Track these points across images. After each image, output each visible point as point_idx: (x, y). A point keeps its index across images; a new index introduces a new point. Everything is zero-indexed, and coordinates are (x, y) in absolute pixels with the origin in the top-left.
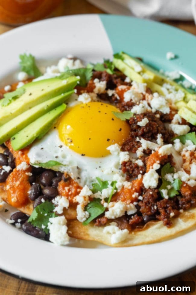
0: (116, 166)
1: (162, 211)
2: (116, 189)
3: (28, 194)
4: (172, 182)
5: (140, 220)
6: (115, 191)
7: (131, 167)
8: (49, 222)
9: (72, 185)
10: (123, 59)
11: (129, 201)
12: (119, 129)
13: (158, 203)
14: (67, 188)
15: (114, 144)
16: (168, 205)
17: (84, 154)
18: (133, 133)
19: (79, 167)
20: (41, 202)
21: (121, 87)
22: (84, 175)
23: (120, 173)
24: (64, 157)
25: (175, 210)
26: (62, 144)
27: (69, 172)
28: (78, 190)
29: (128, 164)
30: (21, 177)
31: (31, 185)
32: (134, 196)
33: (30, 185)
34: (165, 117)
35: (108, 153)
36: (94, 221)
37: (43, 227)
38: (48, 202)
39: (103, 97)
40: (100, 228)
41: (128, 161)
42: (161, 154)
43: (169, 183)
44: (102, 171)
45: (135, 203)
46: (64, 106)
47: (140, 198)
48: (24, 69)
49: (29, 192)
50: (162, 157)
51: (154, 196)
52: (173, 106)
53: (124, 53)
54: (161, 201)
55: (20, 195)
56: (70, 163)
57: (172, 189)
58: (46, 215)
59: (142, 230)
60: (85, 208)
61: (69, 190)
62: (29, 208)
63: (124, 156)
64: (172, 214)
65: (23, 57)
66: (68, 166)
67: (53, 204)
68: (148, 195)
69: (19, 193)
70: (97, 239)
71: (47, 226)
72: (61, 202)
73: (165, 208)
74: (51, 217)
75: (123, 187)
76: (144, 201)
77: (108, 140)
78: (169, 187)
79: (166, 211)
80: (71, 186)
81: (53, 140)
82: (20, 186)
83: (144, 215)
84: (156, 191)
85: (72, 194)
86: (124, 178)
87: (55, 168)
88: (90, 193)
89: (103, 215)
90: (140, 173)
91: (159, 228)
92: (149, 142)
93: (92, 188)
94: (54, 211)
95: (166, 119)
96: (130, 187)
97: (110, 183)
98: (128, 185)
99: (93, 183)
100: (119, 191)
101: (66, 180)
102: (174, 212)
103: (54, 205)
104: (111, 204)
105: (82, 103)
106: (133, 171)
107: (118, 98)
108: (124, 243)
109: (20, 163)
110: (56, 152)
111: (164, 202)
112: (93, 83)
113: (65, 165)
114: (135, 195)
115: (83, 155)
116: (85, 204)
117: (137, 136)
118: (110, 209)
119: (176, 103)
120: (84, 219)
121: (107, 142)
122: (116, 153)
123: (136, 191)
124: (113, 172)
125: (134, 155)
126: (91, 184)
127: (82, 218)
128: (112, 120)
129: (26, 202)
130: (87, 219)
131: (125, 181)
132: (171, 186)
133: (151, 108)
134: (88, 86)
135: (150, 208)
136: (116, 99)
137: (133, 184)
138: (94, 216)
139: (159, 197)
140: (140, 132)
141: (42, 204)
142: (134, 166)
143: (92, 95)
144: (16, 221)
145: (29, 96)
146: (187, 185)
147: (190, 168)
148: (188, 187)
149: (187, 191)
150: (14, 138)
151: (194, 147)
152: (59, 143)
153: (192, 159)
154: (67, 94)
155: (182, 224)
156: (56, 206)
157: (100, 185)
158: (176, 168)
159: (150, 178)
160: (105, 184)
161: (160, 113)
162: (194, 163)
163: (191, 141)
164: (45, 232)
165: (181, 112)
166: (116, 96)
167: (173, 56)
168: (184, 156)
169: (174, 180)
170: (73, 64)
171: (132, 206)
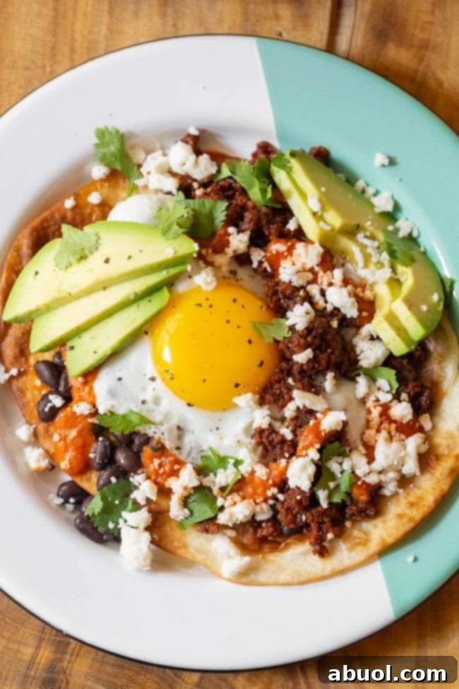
0: (247, 429)
1: (314, 526)
3: (90, 458)
4: (339, 475)
5: (275, 534)
6: (239, 477)
7: (271, 442)
8: (121, 517)
9: (166, 457)
10: (289, 171)
11: (260, 500)
12: (258, 363)
13: (309, 512)
14: (156, 462)
15: (246, 392)
16: (326, 520)
17: (192, 403)
18: (284, 365)
19: (181, 426)
20: (110, 482)
21: (277, 247)
22: (188, 440)
23: (250, 446)
24: (157, 401)
25: (336, 529)
26: (156, 375)
27: (163, 437)
28: (176, 467)
29: (266, 433)
30: (79, 424)
31: (97, 440)
32: (269, 493)
33: (94, 438)
35: (235, 406)
36: (201, 523)
37: (111, 525)
38: (122, 481)
41: (267, 429)
42: (325, 431)
43: (333, 477)
44: (221, 438)
45: (271, 502)
46: (165, 295)
47: (281, 497)
49: (92, 455)
50: (326, 435)
51: (304, 503)
53: (293, 154)
54: (313, 511)
55: (75, 457)
56: (167, 416)
57: (338, 487)
58: (117, 502)
59: (276, 552)
60: (185, 502)
61: (160, 466)
62: (89, 480)
63: (261, 418)
64: (330, 536)
65: (102, 134)
66: (161, 424)
67: (129, 482)
68: (294, 501)
69: (74, 454)
70: (199, 558)
71: (117, 524)
72: (144, 489)
73: (320, 524)
74: (126, 510)
75: (253, 472)
76: (286, 504)
77: (237, 385)
78: (332, 485)
79: (320, 529)
80: (163, 459)
81: (140, 360)
82: (77, 440)
83: (283, 525)
84: (308, 494)
85: (164, 473)
86: (256, 458)
87: (141, 429)
88: (195, 482)
89: (215, 517)
90: (284, 457)
91: (305, 554)
92: (309, 395)
93: (200, 462)
94: (132, 496)
96: (265, 478)
97: (232, 461)
98: (261, 472)
99: (204, 454)
101: (155, 450)
102: (334, 533)
103: (132, 486)
104: (230, 498)
106: (274, 447)
107: (269, 269)
108: (244, 576)
109: (81, 399)
110: (144, 389)
111: (319, 512)
112: (227, 235)
113: (156, 424)
114: (272, 491)
115: (189, 405)
116: (186, 496)
117: (289, 373)
118: (227, 510)
120: (182, 517)
121: (235, 389)
123: (274, 485)
124: (239, 442)
126: (199, 457)
127: (178, 516)
128: (248, 344)
130: (186, 518)
131: (258, 462)
132: (336, 482)
133: (326, 302)
134: (217, 238)
135: (295, 517)
136: (265, 271)
137: (271, 471)
138: (197, 518)
139: (313, 500)
141: (111, 485)
142: (277, 439)
143: (222, 260)
144: (66, 501)
145: (105, 265)
146: (364, 482)
147: (376, 441)
148: (364, 486)
149: (362, 495)
150: (72, 348)
151: (389, 397)
152: (151, 370)
153: (381, 423)
154: (173, 271)
155: (344, 554)
156: (136, 488)
157: (215, 460)
158: (349, 446)
159: (299, 473)
160: (223, 461)
161: (340, 316)
162: (384, 434)
163: (387, 380)
164: (113, 534)
165: (378, 325)
166: (266, 265)
167: (386, 162)
168: (369, 412)
169: (342, 472)
170: (196, 162)
171: (264, 506)
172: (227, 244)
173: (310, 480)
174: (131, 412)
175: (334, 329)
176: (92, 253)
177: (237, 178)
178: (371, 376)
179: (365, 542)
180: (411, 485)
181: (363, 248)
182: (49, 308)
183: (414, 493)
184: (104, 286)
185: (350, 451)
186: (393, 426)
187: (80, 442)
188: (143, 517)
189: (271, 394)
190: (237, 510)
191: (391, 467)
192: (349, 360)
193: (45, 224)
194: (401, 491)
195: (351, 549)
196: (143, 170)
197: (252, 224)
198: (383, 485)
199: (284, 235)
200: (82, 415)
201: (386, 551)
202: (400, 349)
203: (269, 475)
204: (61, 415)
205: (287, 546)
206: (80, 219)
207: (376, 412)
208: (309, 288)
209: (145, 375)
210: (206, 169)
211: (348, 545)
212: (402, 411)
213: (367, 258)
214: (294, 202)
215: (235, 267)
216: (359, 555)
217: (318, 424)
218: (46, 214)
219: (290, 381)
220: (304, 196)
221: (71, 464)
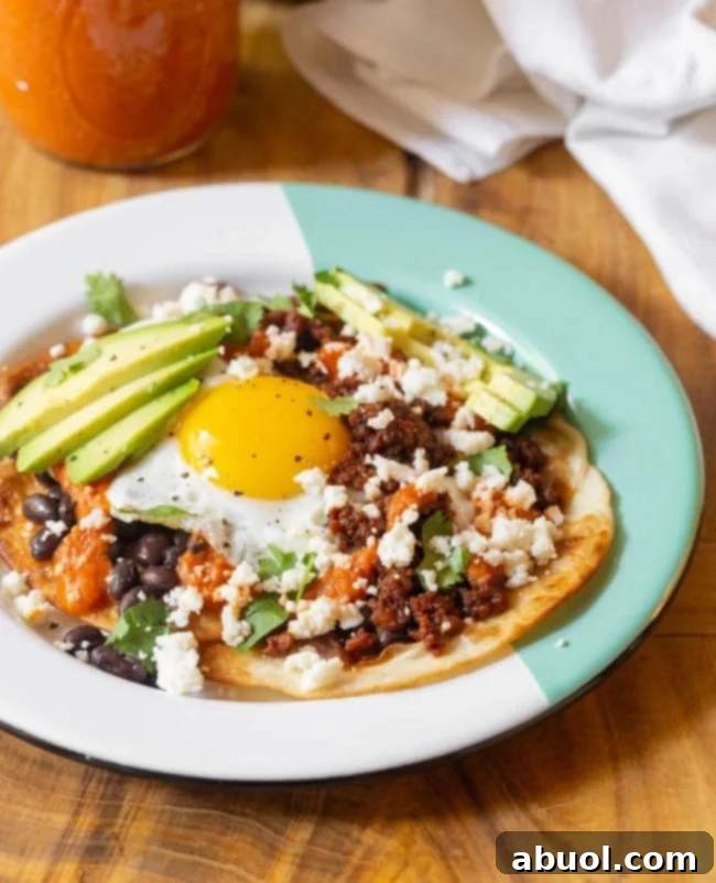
0: (317, 519)
1: (422, 619)
2: (314, 570)
3: (107, 582)
4: (447, 554)
5: (370, 641)
6: (312, 575)
7: (352, 521)
8: (155, 644)
9: (212, 560)
10: (337, 285)
11: (345, 598)
12: (324, 435)
13: (413, 601)
14: (198, 569)
15: (311, 467)
16: (436, 605)
17: (240, 489)
18: (357, 446)
19: (229, 520)
20: (136, 601)
21: (330, 347)
22: (239, 539)
23: (324, 535)
24: (193, 498)
25: (454, 618)
26: (189, 470)
27: (204, 530)
28: (226, 573)
29: (343, 513)
30: (89, 545)
31: (114, 562)
32: (356, 585)
33: (109, 564)
34: (436, 414)
35: (299, 489)
36: (262, 644)
37: (142, 656)
38: (153, 600)
39: (287, 368)
40: (277, 661)
41: (345, 508)
42: (421, 490)
43: (441, 557)
44: (284, 530)
45: (360, 603)
46: (194, 384)
47: (372, 590)
48: (98, 309)
49: (109, 579)
50: (424, 496)
51: (404, 583)
52: (457, 389)
53: (339, 270)
54: (421, 596)
55: (87, 585)
56: (208, 511)
57: (447, 569)
58: (148, 629)
59: (374, 664)
60: (242, 614)
61: (204, 573)
62: (107, 617)
63: (335, 496)
64: (446, 626)
66: (202, 516)
67: (164, 605)
68: (390, 585)
69: (84, 581)
71: (151, 654)
72: (184, 600)
73: (429, 612)
74: (162, 634)
75: (331, 567)
76: (380, 597)
77: (298, 459)
78: (440, 565)
79: (431, 620)
80: (208, 564)
81: (166, 464)
82: (87, 566)
83: (379, 630)
84: (409, 573)
85: (209, 583)
86: (335, 547)
87: (171, 522)
88: (254, 578)
89: (282, 629)
90: (371, 533)
93: (259, 568)
94: (169, 620)
95: (438, 419)
96: (348, 566)
97: (300, 557)
98: (342, 561)
99: (262, 557)
100: (322, 575)
101: (196, 549)
102: (450, 620)
103: (167, 609)
104: (302, 603)
105: (236, 378)
106: (355, 528)
107: (324, 370)
109: (89, 511)
110: (174, 487)
111: (426, 598)
112: (264, 337)
113: (195, 516)
114: (360, 583)
115: (238, 494)
116: (242, 605)
117: (365, 451)
118: (301, 616)
119: (463, 384)
120: (240, 639)
121: (295, 463)
122: (316, 490)
123: (362, 574)
124: (308, 531)
125: (358, 495)
126: (255, 560)
127: (234, 638)
128: (306, 416)
129: (101, 602)
130: (246, 639)
131: (336, 552)
132: (445, 563)
133: (403, 392)
134: (253, 342)
135: (394, 614)
136: (319, 374)
137: (355, 559)
138: (261, 633)
139: (417, 587)
140: (374, 443)
141: (140, 605)
142: (356, 517)
143: (262, 362)
144: (77, 646)
145: (111, 363)
146: (482, 561)
147: (491, 526)
148: (483, 566)
149: (480, 576)
150: (74, 459)
152: (182, 468)
153: (496, 507)
154: (201, 356)
155: (468, 647)
156: (175, 608)
157: (278, 562)
158: (455, 521)
159: (395, 548)
160: (288, 560)
161: (424, 405)
162: (501, 517)
163: (496, 470)
164: (145, 667)
166: (320, 366)
167: (460, 281)
168: (477, 501)
169: (452, 550)
171: (353, 608)
172: (268, 345)
173: (409, 551)
174: (161, 507)
175: (417, 415)
176: (92, 360)
178: (475, 462)
179: (494, 632)
180: (547, 572)
183: (550, 578)
185: (459, 529)
186: (512, 511)
187: (91, 568)
188: (186, 639)
189: (347, 472)
190: (314, 616)
191: (516, 544)
192: (443, 448)
194: (534, 579)
195: (476, 642)
197: (296, 324)
198: (509, 572)
199: (339, 339)
200: (92, 530)
203: (353, 563)
205: (389, 655)
207: (486, 498)
209: (173, 475)
211: (472, 637)
212: (523, 493)
214: (348, 314)
216: (488, 644)
217: (411, 486)
219: (367, 459)
220: (361, 306)
221: (81, 591)
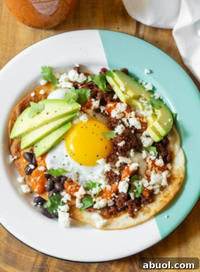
0: (103, 172)
1: (129, 207)
3: (45, 187)
4: (138, 187)
5: (115, 210)
6: (101, 190)
7: (111, 176)
8: (58, 208)
9: (73, 184)
10: (113, 77)
11: (109, 198)
12: (105, 147)
13: (127, 202)
14: (70, 187)
15: (101, 158)
16: (134, 204)
17: (82, 163)
19: (78, 172)
20: (53, 195)
21: (110, 105)
22: (81, 178)
23: (104, 178)
24: (69, 164)
26: (68, 154)
27: (72, 177)
28: (77, 188)
29: (109, 173)
30: (40, 175)
32: (112, 195)
33: (46, 179)
35: (98, 164)
36: (87, 208)
37: (54, 211)
38: (58, 195)
41: (110, 172)
42: (131, 170)
43: (135, 188)
44: (93, 176)
45: (113, 199)
46: (70, 124)
47: (117, 197)
48: (44, 78)
50: (132, 172)
51: (125, 198)
53: (114, 71)
54: (129, 201)
55: (40, 187)
56: (73, 169)
57: (137, 192)
58: (56, 203)
59: (116, 217)
60: (81, 201)
61: (71, 188)
62: (45, 195)
63: (107, 167)
64: (136, 210)
65: (43, 68)
66: (71, 172)
67: (60, 195)
68: (121, 197)
69: (39, 186)
70: (88, 221)
71: (57, 211)
72: (66, 196)
73: (132, 206)
74: (60, 205)
75: (106, 188)
76: (119, 199)
77: (98, 156)
78: (135, 191)
79: (132, 208)
80: (72, 185)
81: (62, 149)
83: (118, 207)
84: (127, 194)
85: (73, 191)
86: (107, 182)
87: (63, 174)
89: (92, 206)
90: (117, 181)
91: (127, 217)
92: (125, 158)
93: (86, 186)
94: (62, 200)
96: (110, 190)
97: (98, 184)
98: (109, 188)
99: (87, 182)
100: (103, 190)
101: (69, 182)
102: (137, 208)
104: (98, 198)
105: (82, 122)
106: (113, 178)
107: (107, 114)
108: (105, 227)
110: (64, 160)
111: (131, 201)
113: (69, 172)
114: (114, 194)
115: (81, 164)
116: (81, 198)
117: (117, 150)
118: (97, 204)
120: (80, 207)
121: (97, 157)
122: (102, 165)
123: (114, 192)
124: (100, 177)
126: (85, 184)
128: (101, 141)
129: (44, 191)
130: (82, 207)
131: (107, 184)
132: (137, 190)
133: (129, 124)
134: (87, 104)
135: (122, 204)
137: (112, 187)
139: (129, 197)
142: (113, 175)
143: (90, 111)
144: (38, 204)
145: (47, 115)
146: (147, 189)
147: (151, 174)
148: (147, 191)
149: (147, 194)
150: (36, 146)
151: (155, 158)
152: (66, 153)
153: (152, 167)
154: (72, 116)
155: (141, 216)
156: (63, 197)
157: (91, 185)
158: (141, 176)
159: (123, 187)
160: (94, 185)
161: (134, 129)
162: (153, 171)
163: (153, 152)
164: (55, 215)
165: (149, 131)
166: (106, 112)
167: (149, 72)
168: (147, 163)
169: (139, 186)
170: (79, 76)
171: (111, 201)
172: (91, 105)
173: (127, 189)
174: (59, 168)
175: (133, 134)
176: (42, 111)
177: (94, 81)
178: (148, 150)
179: (149, 211)
180: (165, 190)
181: (142, 103)
182: (27, 132)
183: (166, 192)
184: (47, 123)
185: (141, 178)
186: (157, 168)
187: (41, 181)
188: (66, 208)
189: (111, 159)
190: (100, 203)
191: (157, 183)
192: (139, 145)
193: (24, 103)
194: (161, 192)
195: (144, 214)
196: (60, 81)
197: (100, 97)
198: (154, 190)
199: (112, 101)
200: (41, 171)
201: (157, 214)
202: (157, 139)
203: (112, 189)
204: (34, 172)
205: (120, 215)
206: (37, 99)
207: (150, 163)
208: (123, 119)
209: (64, 155)
210: (83, 79)
211: (143, 213)
212: (160, 162)
213: (144, 108)
214: (116, 89)
215: (95, 113)
216: (147, 216)
217: (128, 168)
218: (24, 99)
219: (117, 153)
220: (119, 86)
221: (38, 189)
